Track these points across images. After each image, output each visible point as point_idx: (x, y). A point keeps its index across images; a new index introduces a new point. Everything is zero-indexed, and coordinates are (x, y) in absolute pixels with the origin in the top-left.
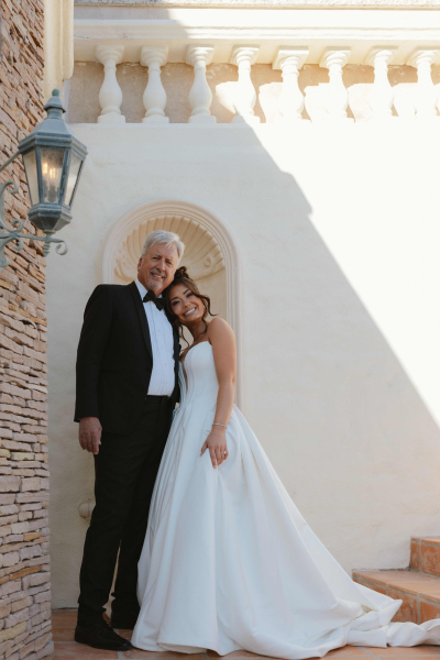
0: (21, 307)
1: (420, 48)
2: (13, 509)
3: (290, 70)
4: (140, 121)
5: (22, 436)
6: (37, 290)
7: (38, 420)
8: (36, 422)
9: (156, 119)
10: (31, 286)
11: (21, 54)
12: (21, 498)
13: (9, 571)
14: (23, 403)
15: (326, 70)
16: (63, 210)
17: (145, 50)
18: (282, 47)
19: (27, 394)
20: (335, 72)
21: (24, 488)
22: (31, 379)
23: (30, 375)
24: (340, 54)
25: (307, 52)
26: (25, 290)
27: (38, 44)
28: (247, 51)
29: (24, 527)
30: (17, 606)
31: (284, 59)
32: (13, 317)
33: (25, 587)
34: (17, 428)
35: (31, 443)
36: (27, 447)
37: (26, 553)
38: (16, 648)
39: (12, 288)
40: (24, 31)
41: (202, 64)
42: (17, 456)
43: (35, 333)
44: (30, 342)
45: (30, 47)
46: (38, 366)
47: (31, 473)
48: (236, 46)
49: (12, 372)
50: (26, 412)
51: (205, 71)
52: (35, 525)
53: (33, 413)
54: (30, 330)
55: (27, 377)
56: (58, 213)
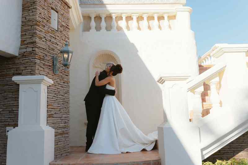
0: (63, 80)
1: (164, 13)
2: (60, 121)
3: (135, 18)
4: (100, 31)
5: (63, 106)
6: (67, 76)
7: (67, 102)
8: (67, 103)
9: (103, 30)
10: (66, 75)
11: (64, 29)
12: (62, 118)
13: (59, 133)
14: (63, 99)
15: (143, 18)
16: (68, 63)
17: (101, 15)
18: (132, 13)
19: (64, 97)
20: (145, 18)
21: (63, 116)
22: (65, 94)
23: (65, 93)
24: (146, 15)
25: (138, 14)
26: (64, 76)
27: (68, 26)
28: (124, 14)
29: (63, 125)
30: (60, 140)
31: (133, 16)
32: (61, 82)
33: (63, 137)
34: (62, 104)
35: (65, 107)
36: (65, 108)
37: (63, 130)
38: (60, 149)
39: (61, 76)
40: (64, 24)
41: (114, 17)
42: (61, 110)
43: (67, 85)
44: (65, 87)
45: (66, 27)
46: (67, 91)
47: (65, 113)
48: (122, 13)
49: (60, 93)
50: (64, 101)
51: (115, 19)
52: (66, 124)
53: (66, 101)
54: (65, 84)
55: (64, 94)
56: (67, 64)
